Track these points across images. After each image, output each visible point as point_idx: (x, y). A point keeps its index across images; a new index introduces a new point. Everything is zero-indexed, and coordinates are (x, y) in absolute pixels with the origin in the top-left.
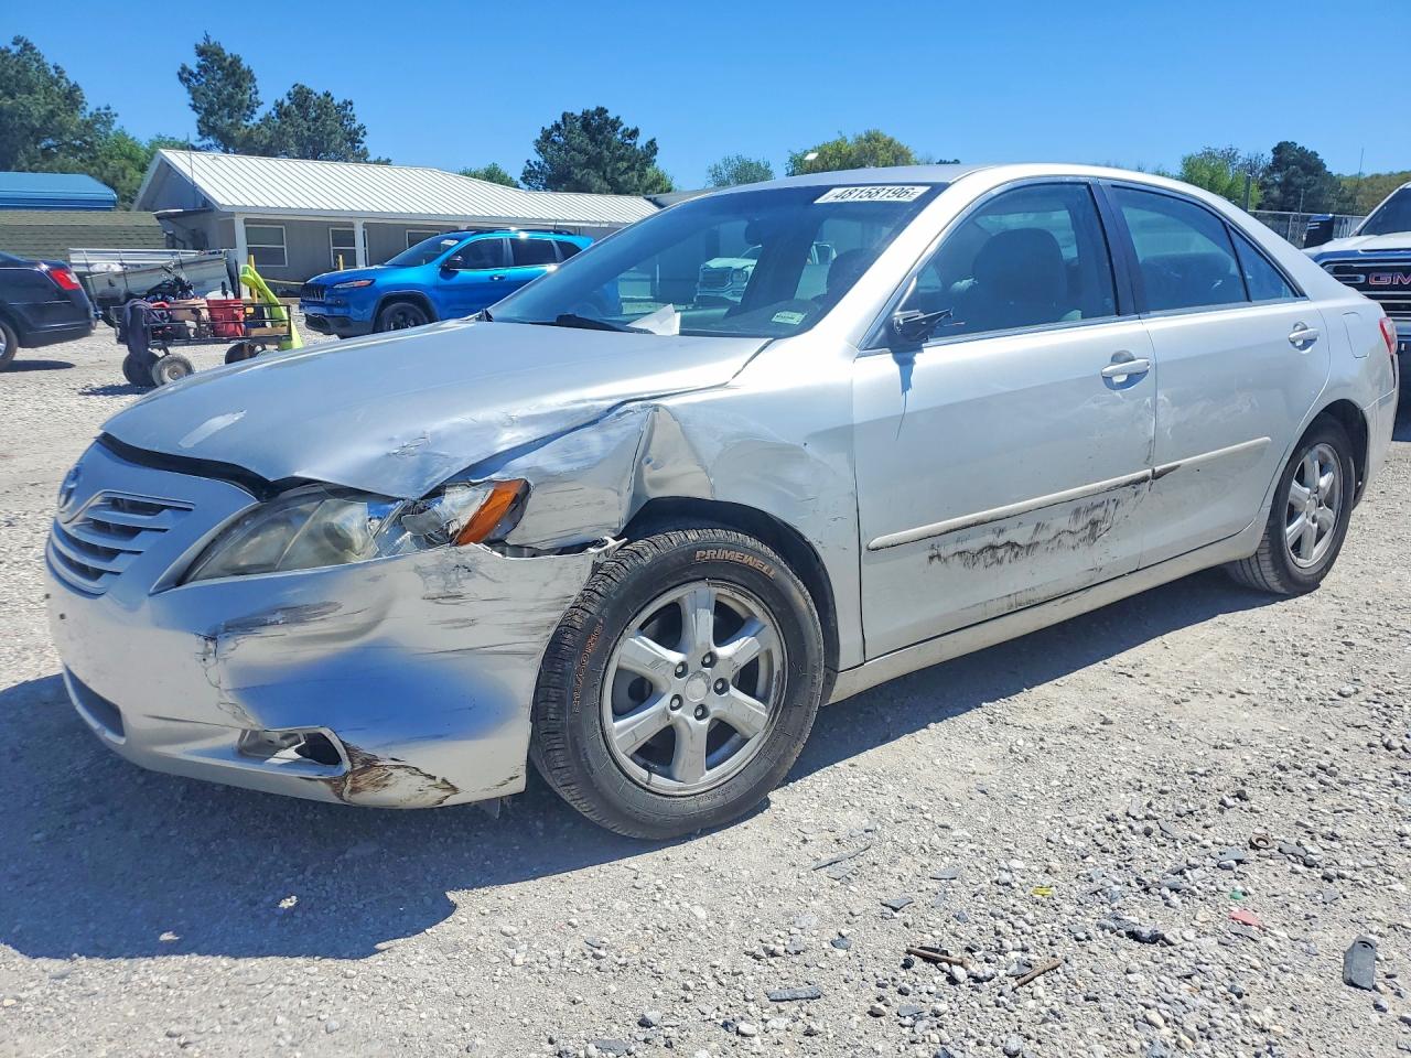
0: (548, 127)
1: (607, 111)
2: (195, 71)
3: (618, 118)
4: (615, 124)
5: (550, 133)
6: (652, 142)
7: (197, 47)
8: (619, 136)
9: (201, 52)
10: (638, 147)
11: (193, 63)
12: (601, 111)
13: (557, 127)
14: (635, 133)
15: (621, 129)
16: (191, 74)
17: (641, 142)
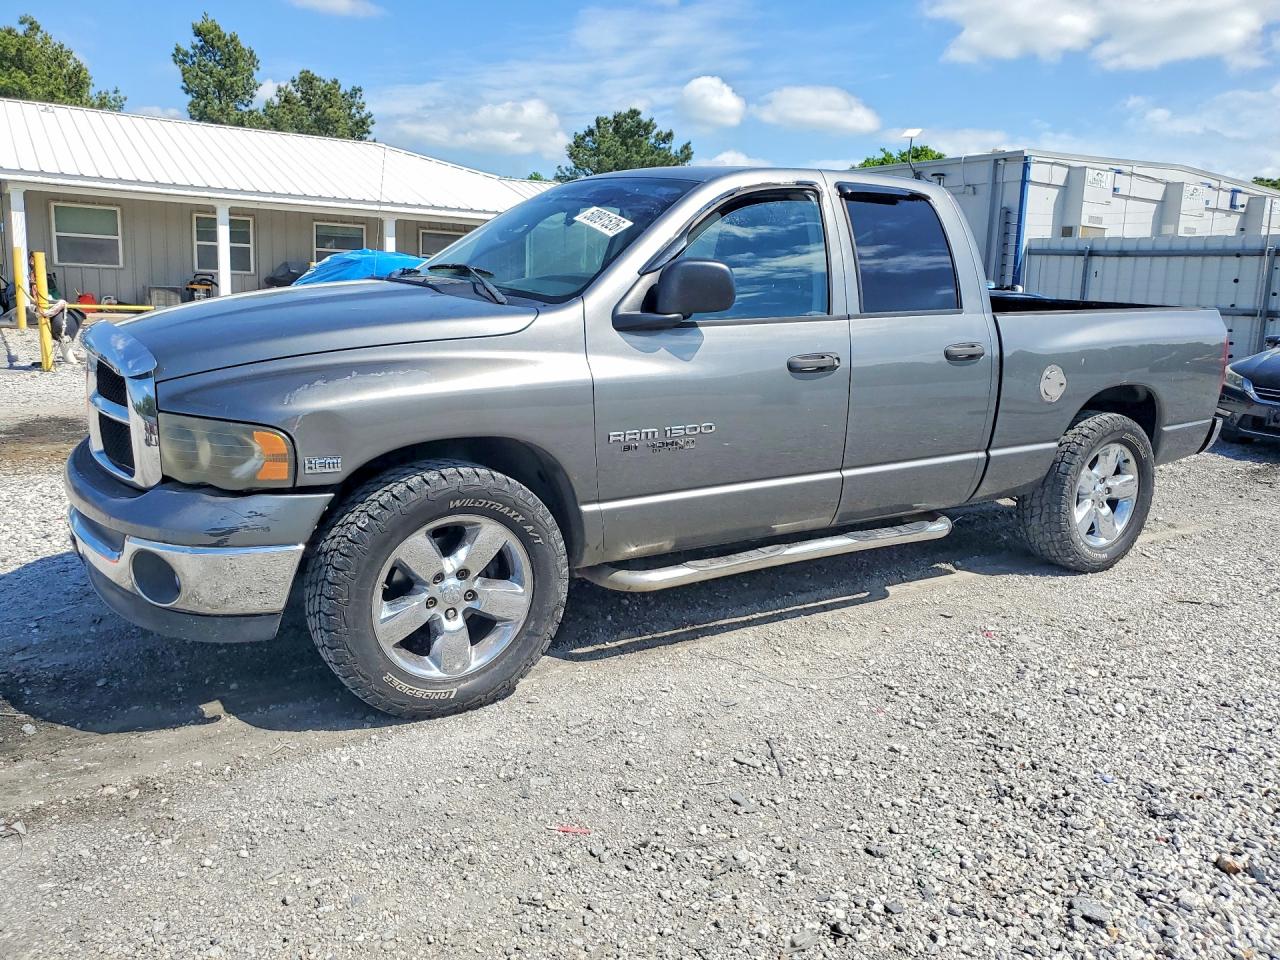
0: (581, 133)
1: (639, 113)
2: (191, 52)
3: (651, 120)
4: (648, 127)
5: (583, 138)
6: (686, 147)
7: (194, 27)
8: (653, 141)
9: (198, 33)
10: (672, 152)
11: (189, 41)
12: (634, 113)
13: (590, 133)
14: (669, 135)
15: (655, 132)
16: (186, 54)
17: (675, 146)
